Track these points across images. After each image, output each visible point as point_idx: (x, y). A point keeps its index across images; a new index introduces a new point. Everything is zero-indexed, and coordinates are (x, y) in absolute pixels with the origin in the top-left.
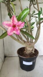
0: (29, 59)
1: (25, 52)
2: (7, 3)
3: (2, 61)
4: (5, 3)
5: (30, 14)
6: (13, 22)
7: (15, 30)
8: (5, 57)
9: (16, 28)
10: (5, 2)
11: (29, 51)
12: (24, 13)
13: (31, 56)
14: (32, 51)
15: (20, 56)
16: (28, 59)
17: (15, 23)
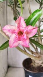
0: (37, 74)
1: (32, 64)
2: (13, 6)
3: (5, 72)
4: (11, 7)
5: (40, 19)
6: (18, 27)
7: (21, 40)
8: (9, 67)
9: (23, 36)
10: (11, 5)
11: (38, 64)
12: (35, 15)
13: (39, 69)
14: (41, 65)
15: (26, 69)
16: (35, 74)
17: (21, 29)
